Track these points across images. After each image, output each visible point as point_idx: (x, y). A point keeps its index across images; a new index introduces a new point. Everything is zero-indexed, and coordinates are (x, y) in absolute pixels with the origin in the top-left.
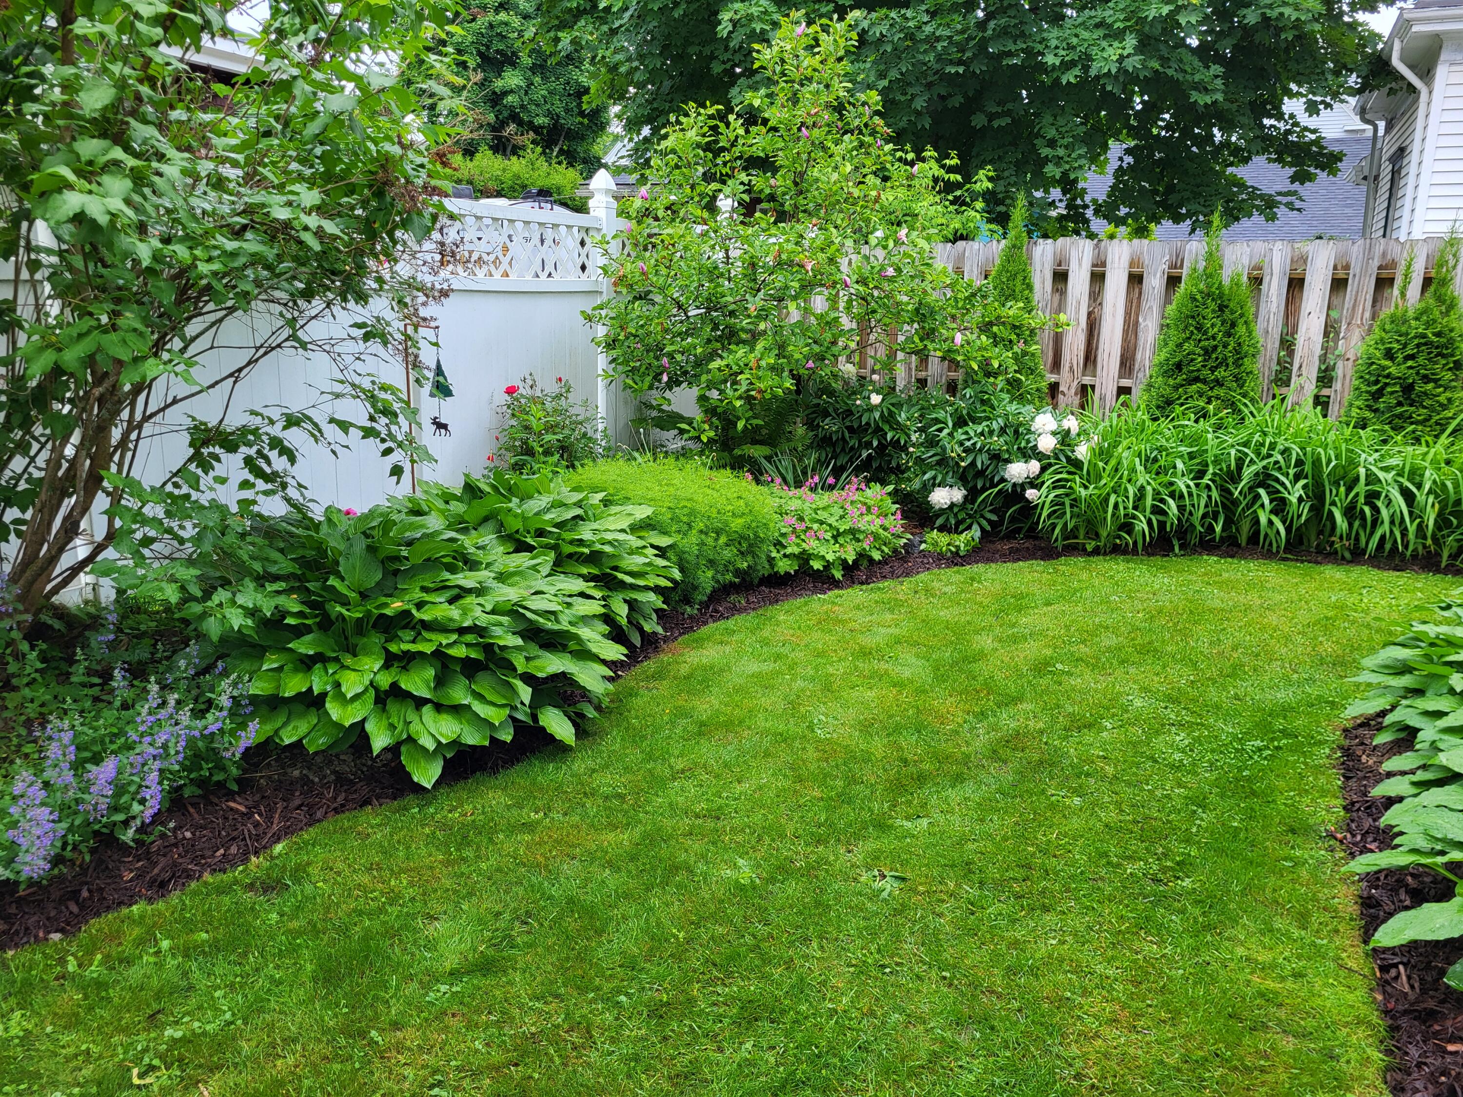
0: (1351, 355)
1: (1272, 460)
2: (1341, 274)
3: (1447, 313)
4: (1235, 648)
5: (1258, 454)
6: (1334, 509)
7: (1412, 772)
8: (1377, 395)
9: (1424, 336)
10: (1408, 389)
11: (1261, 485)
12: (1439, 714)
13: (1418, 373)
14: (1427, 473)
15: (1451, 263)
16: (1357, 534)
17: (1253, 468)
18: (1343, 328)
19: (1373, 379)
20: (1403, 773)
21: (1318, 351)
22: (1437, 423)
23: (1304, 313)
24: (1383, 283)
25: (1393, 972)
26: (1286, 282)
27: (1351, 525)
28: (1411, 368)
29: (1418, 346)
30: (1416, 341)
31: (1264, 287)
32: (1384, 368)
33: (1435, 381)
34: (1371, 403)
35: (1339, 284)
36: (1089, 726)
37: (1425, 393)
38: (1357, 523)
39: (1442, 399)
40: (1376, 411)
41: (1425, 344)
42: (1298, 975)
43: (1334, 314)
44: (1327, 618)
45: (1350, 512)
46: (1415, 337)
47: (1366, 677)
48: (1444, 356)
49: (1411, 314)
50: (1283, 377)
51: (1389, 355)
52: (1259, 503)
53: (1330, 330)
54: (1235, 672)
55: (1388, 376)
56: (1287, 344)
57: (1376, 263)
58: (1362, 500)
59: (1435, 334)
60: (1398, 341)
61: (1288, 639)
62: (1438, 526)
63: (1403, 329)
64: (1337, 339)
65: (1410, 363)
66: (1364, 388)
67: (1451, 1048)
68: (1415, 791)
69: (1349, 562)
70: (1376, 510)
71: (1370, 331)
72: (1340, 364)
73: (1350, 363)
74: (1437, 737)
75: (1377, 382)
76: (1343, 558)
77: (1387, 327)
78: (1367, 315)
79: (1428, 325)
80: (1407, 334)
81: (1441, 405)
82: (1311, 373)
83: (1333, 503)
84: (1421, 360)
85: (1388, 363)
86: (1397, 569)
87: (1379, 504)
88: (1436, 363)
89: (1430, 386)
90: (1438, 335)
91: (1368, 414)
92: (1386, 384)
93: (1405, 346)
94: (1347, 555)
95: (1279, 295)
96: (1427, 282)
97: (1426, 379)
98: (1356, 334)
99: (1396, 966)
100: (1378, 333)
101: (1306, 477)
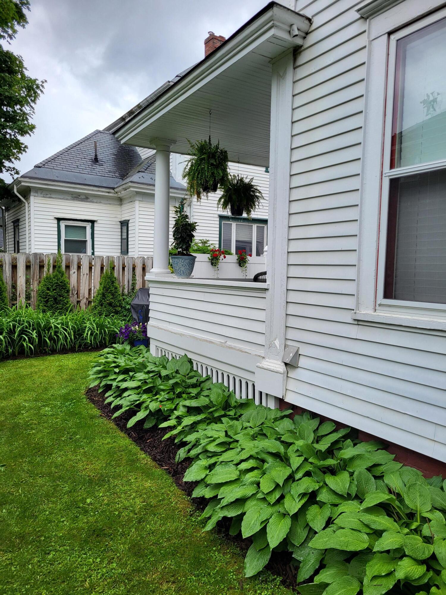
0: (35, 290)
1: (24, 325)
2: (28, 264)
3: (62, 277)
4: (41, 384)
5: (19, 324)
6: (45, 338)
7: (112, 395)
8: (47, 302)
9: (57, 283)
10: (55, 299)
11: (22, 334)
12: (115, 379)
13: (57, 294)
14: (70, 323)
15: (60, 261)
16: (53, 345)
17: (19, 329)
18: (31, 281)
19: (45, 297)
20: (110, 396)
21: (25, 289)
22: (65, 309)
23: (18, 277)
24: (41, 267)
25: (131, 434)
26: (11, 267)
27: (51, 343)
28: (55, 293)
29: (56, 286)
30: (55, 285)
31: (4, 268)
32: (48, 293)
33: (63, 296)
34: (45, 304)
35: (28, 267)
36: (18, 414)
37: (60, 300)
38: (52, 342)
39: (65, 301)
40: (47, 307)
41: (58, 285)
42: (115, 442)
43: (28, 277)
44: (60, 370)
45: (50, 338)
46: (55, 284)
47: (91, 377)
48: (64, 289)
49: (52, 276)
50: (14, 298)
51: (48, 289)
52: (23, 339)
53: (27, 281)
54: (46, 389)
55: (49, 295)
56: (14, 287)
57: (38, 261)
58: (53, 334)
59: (60, 282)
60: (50, 285)
61: (53, 378)
62: (74, 339)
63: (51, 281)
64: (30, 285)
65: (55, 291)
66: (42, 300)
67: (148, 441)
68: (114, 399)
69: (51, 354)
70: (58, 337)
71: (40, 282)
72: (32, 293)
73: (35, 292)
74: (117, 384)
75: (46, 298)
76: (49, 353)
77: (46, 281)
78: (38, 277)
79: (58, 280)
80: (52, 283)
81: (65, 303)
82: (23, 296)
83: (45, 336)
84: (58, 290)
85: (49, 292)
86: (65, 354)
87: (59, 335)
88: (62, 291)
89: (61, 298)
90: (61, 282)
91: (45, 308)
92: (49, 298)
93: (52, 286)
94: (50, 352)
95: (9, 271)
96: (54, 267)
97: (60, 296)
98: (36, 283)
99: (131, 433)
100: (43, 282)
101: (36, 330)
